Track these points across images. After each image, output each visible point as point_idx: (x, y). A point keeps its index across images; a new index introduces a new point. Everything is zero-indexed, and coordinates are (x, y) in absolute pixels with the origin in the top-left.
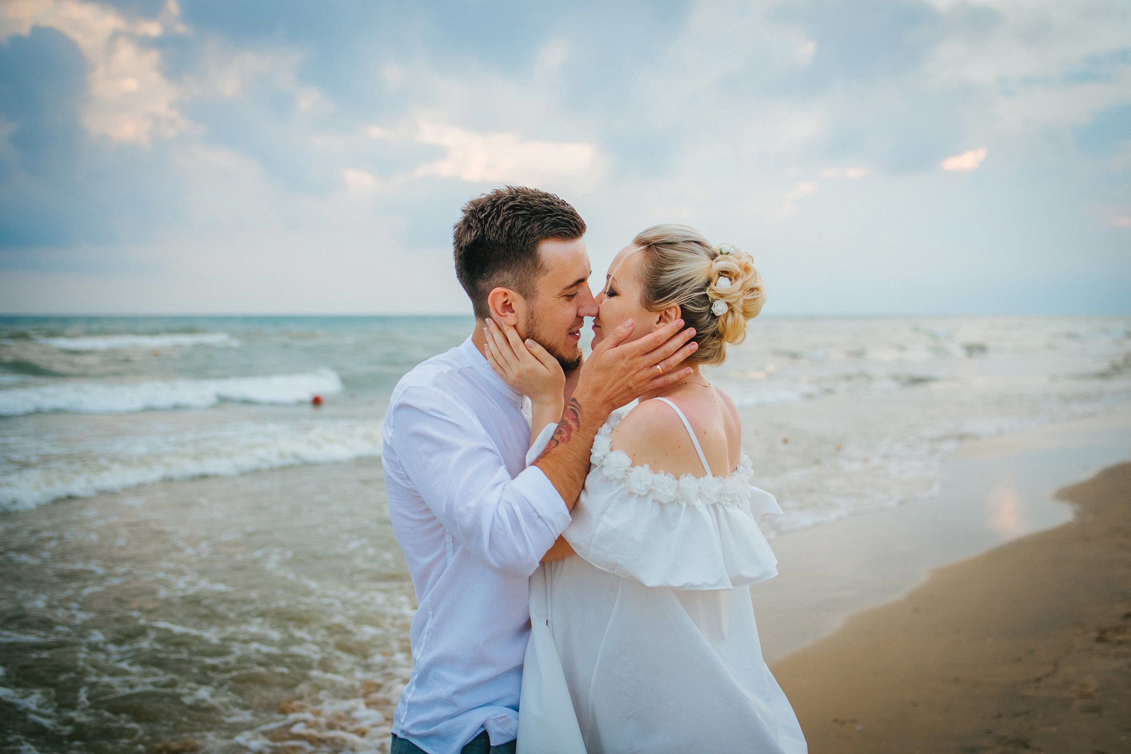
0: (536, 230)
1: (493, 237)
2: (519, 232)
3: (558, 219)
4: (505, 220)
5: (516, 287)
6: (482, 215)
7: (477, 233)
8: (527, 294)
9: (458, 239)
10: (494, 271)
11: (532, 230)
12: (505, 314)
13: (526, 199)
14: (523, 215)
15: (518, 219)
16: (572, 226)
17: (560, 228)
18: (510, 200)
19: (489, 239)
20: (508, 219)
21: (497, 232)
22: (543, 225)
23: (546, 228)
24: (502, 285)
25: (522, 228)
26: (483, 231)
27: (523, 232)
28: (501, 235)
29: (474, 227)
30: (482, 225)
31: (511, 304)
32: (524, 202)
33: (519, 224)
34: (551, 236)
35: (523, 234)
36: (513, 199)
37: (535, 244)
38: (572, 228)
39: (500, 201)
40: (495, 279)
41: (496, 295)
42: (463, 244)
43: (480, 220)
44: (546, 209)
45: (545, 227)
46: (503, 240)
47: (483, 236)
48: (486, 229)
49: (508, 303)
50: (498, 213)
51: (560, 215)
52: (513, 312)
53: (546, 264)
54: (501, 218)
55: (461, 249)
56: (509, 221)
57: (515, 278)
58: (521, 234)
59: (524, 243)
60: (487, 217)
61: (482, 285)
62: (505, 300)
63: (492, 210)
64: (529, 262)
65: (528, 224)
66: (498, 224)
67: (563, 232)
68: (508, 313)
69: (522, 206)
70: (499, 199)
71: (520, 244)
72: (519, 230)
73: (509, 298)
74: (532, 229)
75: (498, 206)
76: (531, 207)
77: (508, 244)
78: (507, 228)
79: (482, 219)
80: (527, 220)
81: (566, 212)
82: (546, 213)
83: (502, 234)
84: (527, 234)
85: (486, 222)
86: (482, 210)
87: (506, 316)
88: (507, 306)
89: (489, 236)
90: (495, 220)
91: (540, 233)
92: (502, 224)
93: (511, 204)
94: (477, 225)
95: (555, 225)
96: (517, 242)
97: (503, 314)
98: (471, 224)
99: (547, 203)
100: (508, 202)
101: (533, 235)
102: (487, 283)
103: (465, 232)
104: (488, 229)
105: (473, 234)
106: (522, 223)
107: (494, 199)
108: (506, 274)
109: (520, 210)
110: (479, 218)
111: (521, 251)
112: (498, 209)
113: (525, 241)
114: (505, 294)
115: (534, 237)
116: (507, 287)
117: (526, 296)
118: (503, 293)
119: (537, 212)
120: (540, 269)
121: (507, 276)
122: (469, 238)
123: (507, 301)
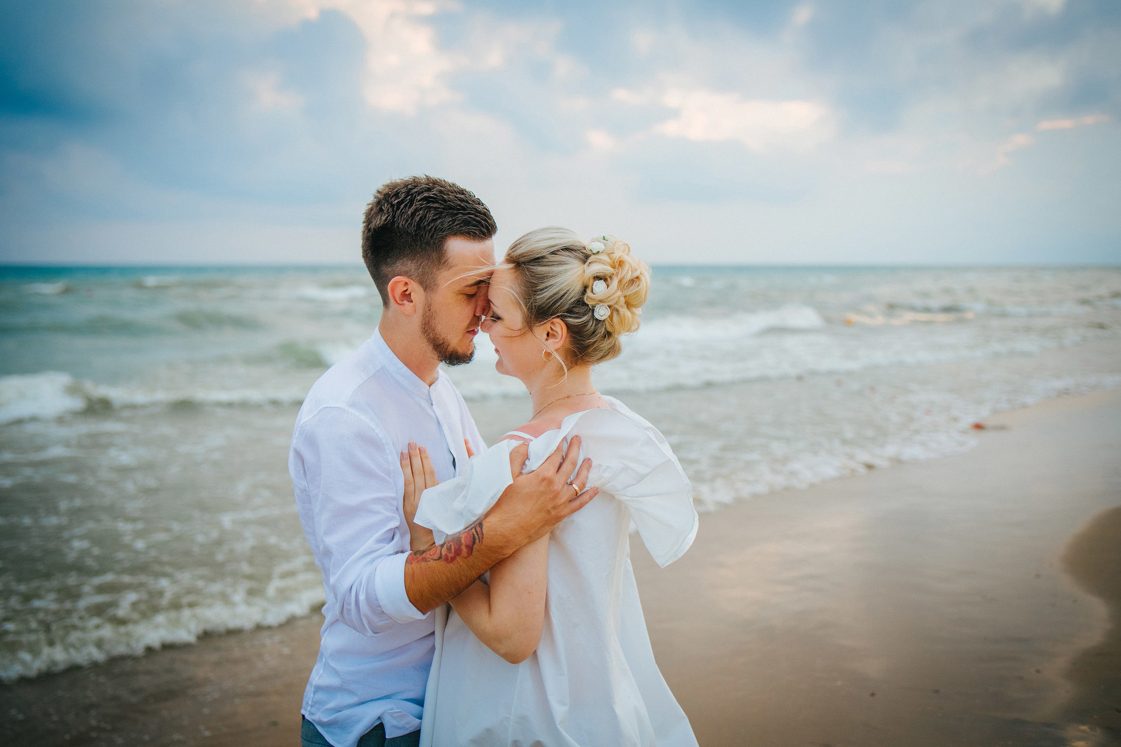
0: (446, 225)
1: (402, 225)
2: (428, 225)
3: (469, 217)
4: (416, 210)
5: (418, 278)
6: (395, 200)
7: (388, 217)
8: (427, 285)
9: (369, 220)
10: (398, 258)
11: (442, 225)
12: (403, 302)
13: (441, 192)
14: (436, 208)
15: (430, 211)
16: (483, 227)
17: (471, 227)
18: (426, 191)
19: (398, 227)
20: (421, 209)
21: (407, 221)
22: (454, 221)
23: (457, 225)
24: (406, 274)
25: (433, 220)
26: (394, 217)
27: (432, 225)
28: (410, 224)
29: (385, 211)
30: (393, 210)
31: (410, 294)
32: (439, 195)
33: (430, 216)
34: (460, 233)
35: (432, 227)
36: (429, 190)
37: (442, 240)
38: (483, 229)
39: (415, 190)
40: (399, 266)
41: (397, 283)
42: (372, 226)
43: (392, 206)
44: (460, 205)
45: (456, 223)
46: (412, 230)
47: (393, 223)
48: (397, 216)
49: (407, 293)
50: (412, 202)
51: (472, 214)
52: (412, 301)
53: (450, 260)
54: (414, 207)
55: (369, 230)
56: (421, 212)
57: (418, 269)
58: (430, 227)
59: (432, 237)
60: (399, 203)
61: (386, 269)
62: (405, 289)
63: (406, 197)
64: (434, 255)
65: (439, 218)
66: (409, 213)
67: (473, 232)
68: (405, 302)
69: (436, 198)
70: (415, 187)
71: (428, 236)
72: (429, 223)
73: (410, 288)
74: (442, 223)
75: (412, 194)
76: (445, 201)
77: (416, 235)
78: (417, 219)
79: (394, 205)
80: (440, 214)
81: (480, 212)
82: (459, 210)
83: (412, 224)
84: (436, 227)
85: (398, 208)
86: (397, 195)
87: (403, 304)
88: (406, 296)
89: (399, 224)
90: (407, 208)
91: (449, 229)
92: (413, 214)
93: (426, 194)
94: (388, 210)
95: (466, 223)
96: (425, 235)
97: (401, 303)
98: (383, 207)
99: (462, 200)
100: (423, 192)
101: (442, 230)
102: (390, 269)
103: (376, 214)
104: (398, 216)
105: (384, 218)
106: (434, 216)
107: (410, 187)
108: (409, 263)
109: (434, 202)
110: (391, 203)
111: (428, 243)
112: (412, 197)
113: (433, 234)
114: (406, 284)
115: (443, 232)
116: (409, 277)
117: (425, 289)
118: (404, 283)
119: (450, 208)
120: (444, 263)
121: (410, 265)
122: (378, 221)
123: (407, 290)
